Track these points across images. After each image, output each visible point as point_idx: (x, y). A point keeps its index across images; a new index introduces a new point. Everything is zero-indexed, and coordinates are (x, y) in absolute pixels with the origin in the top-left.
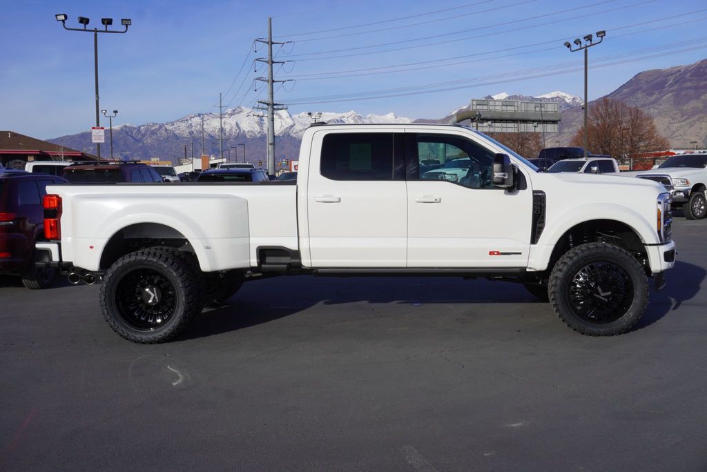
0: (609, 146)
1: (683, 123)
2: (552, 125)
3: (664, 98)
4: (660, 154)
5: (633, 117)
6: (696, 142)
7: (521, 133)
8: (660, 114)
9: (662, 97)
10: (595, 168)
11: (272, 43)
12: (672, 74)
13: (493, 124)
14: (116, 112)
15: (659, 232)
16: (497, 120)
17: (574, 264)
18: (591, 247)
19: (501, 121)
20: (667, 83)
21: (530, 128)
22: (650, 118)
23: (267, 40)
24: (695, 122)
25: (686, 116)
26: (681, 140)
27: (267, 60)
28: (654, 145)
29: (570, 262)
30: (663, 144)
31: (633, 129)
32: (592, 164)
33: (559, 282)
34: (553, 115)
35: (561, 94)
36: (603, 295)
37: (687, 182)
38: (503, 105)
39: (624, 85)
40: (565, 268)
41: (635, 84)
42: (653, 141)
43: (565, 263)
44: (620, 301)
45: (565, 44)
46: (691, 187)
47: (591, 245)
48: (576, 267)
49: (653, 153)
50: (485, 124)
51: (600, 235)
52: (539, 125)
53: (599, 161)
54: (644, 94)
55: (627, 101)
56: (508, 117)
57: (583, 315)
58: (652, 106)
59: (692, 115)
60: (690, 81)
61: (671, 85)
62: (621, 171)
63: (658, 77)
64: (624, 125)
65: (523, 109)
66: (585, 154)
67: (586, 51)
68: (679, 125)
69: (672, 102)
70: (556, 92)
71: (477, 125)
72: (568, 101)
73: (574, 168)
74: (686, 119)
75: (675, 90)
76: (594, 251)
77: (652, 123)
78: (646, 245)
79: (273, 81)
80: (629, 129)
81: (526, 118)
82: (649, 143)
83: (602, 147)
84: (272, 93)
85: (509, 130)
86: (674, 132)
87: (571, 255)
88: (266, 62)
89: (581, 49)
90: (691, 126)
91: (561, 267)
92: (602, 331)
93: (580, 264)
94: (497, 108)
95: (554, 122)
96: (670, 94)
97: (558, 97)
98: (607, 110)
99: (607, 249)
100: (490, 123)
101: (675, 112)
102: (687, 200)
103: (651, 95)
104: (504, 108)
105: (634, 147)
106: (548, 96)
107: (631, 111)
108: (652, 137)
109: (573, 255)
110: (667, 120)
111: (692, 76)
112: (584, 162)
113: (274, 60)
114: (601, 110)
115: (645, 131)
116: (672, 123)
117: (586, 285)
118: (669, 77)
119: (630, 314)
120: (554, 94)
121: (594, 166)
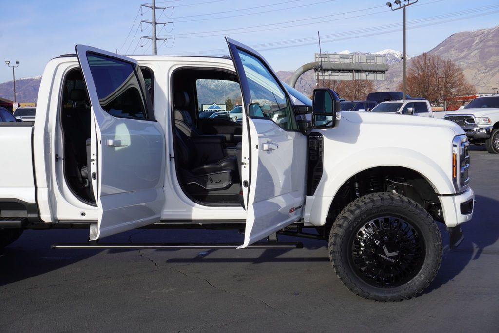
0: (427, 91)
1: (486, 74)
2: (381, 74)
3: (472, 54)
4: (468, 98)
5: (446, 69)
6: (496, 89)
7: (356, 80)
8: (468, 67)
9: (470, 53)
10: (411, 109)
11: (156, 8)
12: (477, 36)
13: (333, 73)
14: (18, 63)
15: (454, 180)
16: (336, 70)
17: (356, 219)
18: (375, 199)
19: (339, 70)
20: (473, 42)
21: (363, 76)
22: (460, 70)
23: (151, 6)
24: (495, 72)
25: (489, 69)
26: (485, 87)
27: (151, 21)
28: (463, 90)
29: (351, 217)
30: (470, 90)
31: (446, 78)
32: (409, 105)
33: (338, 239)
34: (382, 66)
35: (391, 51)
36: (389, 254)
37: (489, 121)
38: (341, 58)
39: (441, 44)
40: (346, 224)
41: (449, 43)
42: (462, 87)
43: (345, 218)
44: (409, 262)
45: (387, 4)
46: (492, 124)
47: (376, 196)
48: (358, 222)
49: (462, 97)
50: (326, 73)
51: (390, 183)
52: (370, 74)
53: (414, 103)
54: (456, 51)
55: (443, 57)
56: (345, 67)
57: (366, 278)
58: (462, 60)
59: (494, 68)
60: (492, 40)
61: (477, 44)
62: (433, 111)
63: (468, 37)
64: (440, 75)
65: (357, 61)
66: (404, 97)
67: (405, 10)
68: (483, 75)
69: (478, 57)
70: (388, 50)
71: (318, 74)
72: (396, 56)
73: (394, 109)
74: (489, 71)
75: (480, 48)
76: (378, 204)
77: (462, 73)
78: (440, 195)
79: (157, 39)
80: (443, 78)
81: (359, 68)
82: (460, 89)
83: (422, 92)
84: (156, 49)
85: (346, 79)
86: (480, 81)
87: (353, 208)
88: (150, 23)
89: (400, 8)
90: (493, 76)
91: (341, 222)
92: (389, 296)
93: (362, 219)
94: (336, 60)
95: (382, 72)
96: (477, 51)
97: (389, 53)
98: (426, 63)
99: (394, 202)
100: (330, 72)
101: (480, 65)
102: (489, 136)
103: (462, 51)
104: (342, 60)
105: (447, 91)
106: (381, 53)
107: (445, 64)
108: (462, 84)
109: (355, 208)
110: (474, 71)
111: (493, 37)
112: (402, 104)
113: (157, 22)
114: (422, 63)
115: (456, 79)
116: (478, 74)
117: (369, 243)
118: (476, 38)
119: (421, 277)
120: (386, 51)
121: (410, 107)
